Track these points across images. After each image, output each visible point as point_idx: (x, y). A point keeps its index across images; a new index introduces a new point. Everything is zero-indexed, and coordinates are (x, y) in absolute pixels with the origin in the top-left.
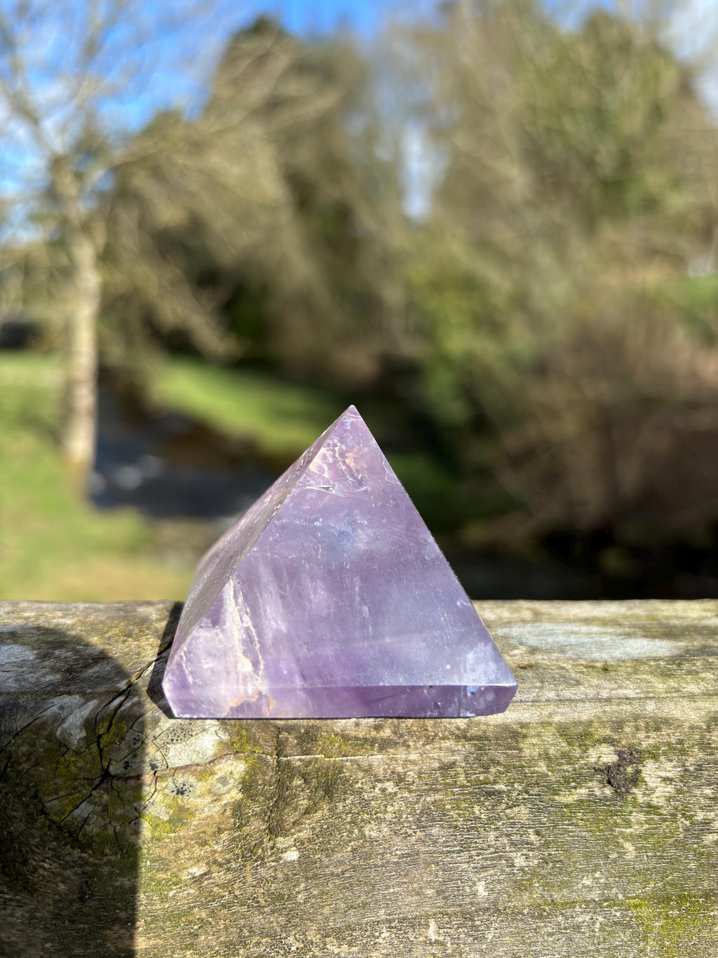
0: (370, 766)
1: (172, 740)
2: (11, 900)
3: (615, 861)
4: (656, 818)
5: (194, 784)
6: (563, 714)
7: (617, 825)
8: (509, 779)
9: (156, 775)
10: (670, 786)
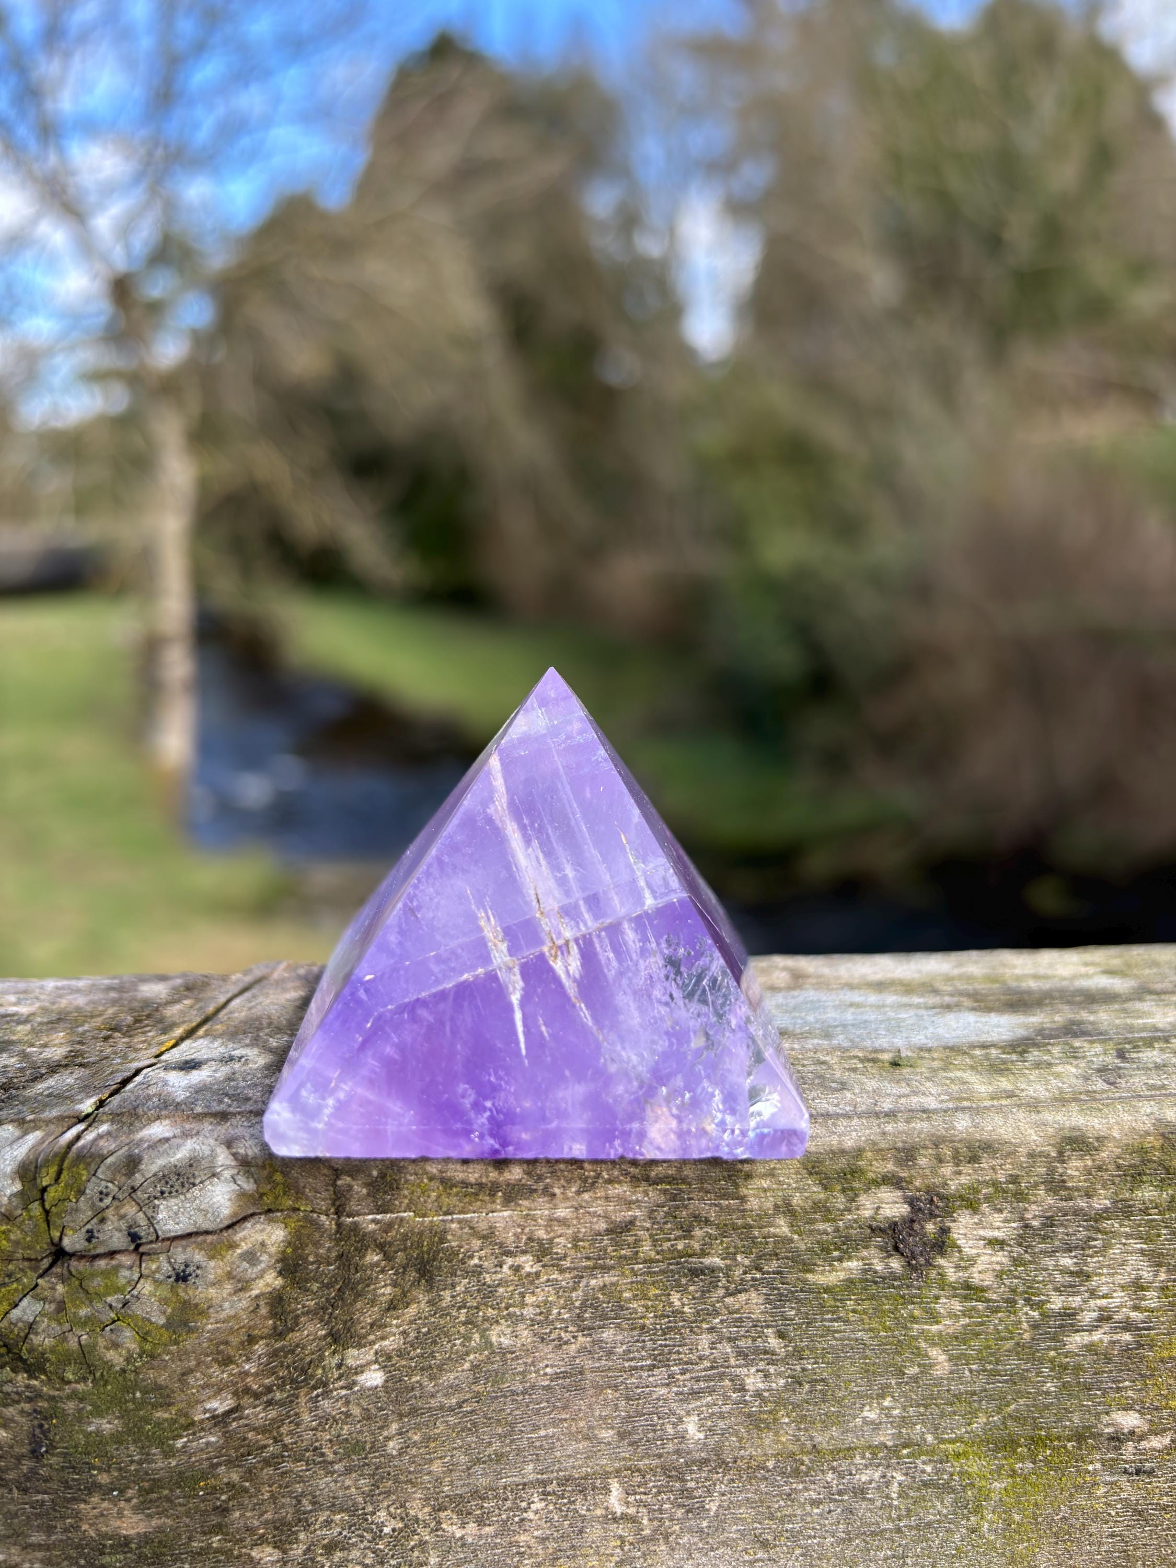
0: (492, 1229)
1: (162, 1193)
3: (915, 1379)
4: (981, 1306)
5: (204, 1264)
6: (812, 1138)
7: (914, 1319)
8: (727, 1248)
9: (141, 1249)
10: (1001, 1253)
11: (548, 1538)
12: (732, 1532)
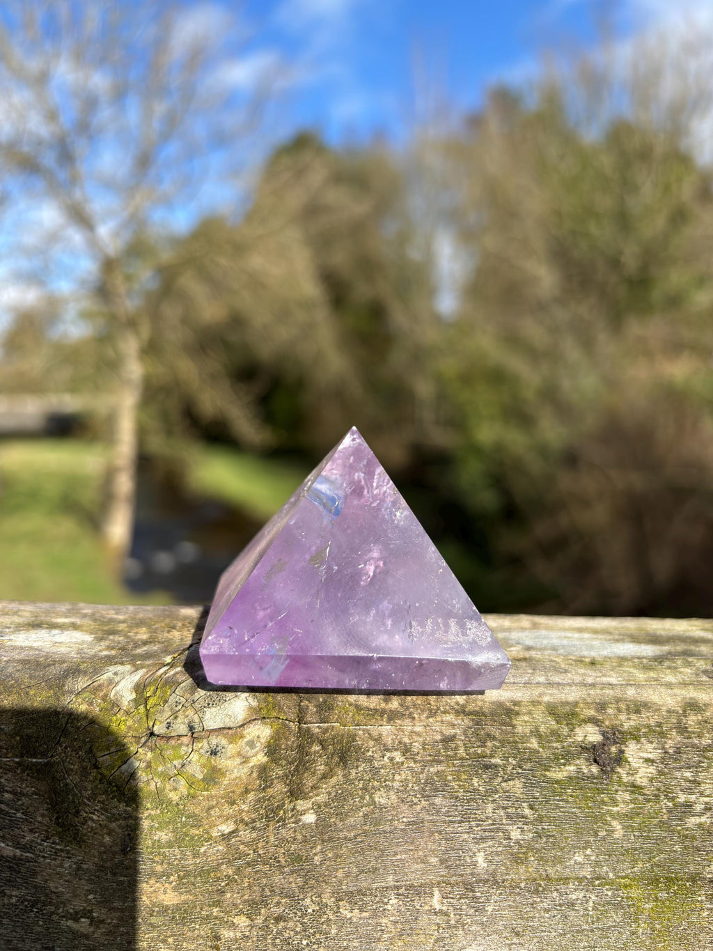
0: (380, 735)
1: (209, 704)
2: (61, 850)
3: (604, 839)
4: (641, 798)
5: (226, 746)
6: (551, 695)
7: (604, 803)
8: (504, 754)
9: (194, 736)
10: (652, 767)
11: (397, 922)
12: (500, 925)
